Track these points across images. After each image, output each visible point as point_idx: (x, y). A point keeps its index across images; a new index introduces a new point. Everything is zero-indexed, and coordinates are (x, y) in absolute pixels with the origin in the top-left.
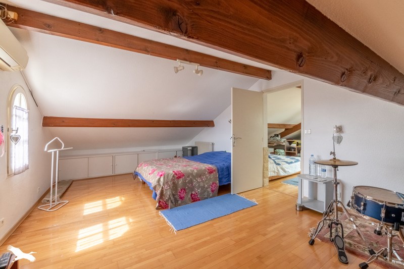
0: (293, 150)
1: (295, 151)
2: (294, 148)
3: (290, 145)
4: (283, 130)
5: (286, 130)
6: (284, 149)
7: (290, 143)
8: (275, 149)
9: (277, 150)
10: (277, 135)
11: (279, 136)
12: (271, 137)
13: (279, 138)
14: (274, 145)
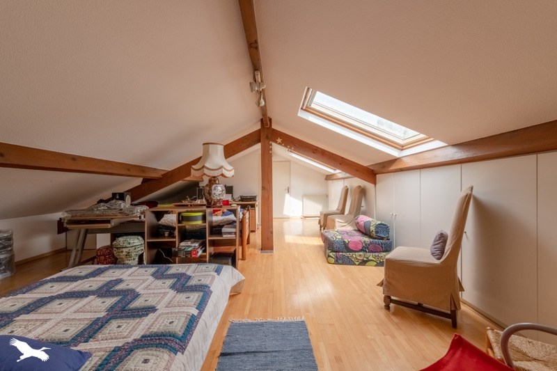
0: (167, 234)
1: (171, 235)
2: (170, 229)
3: (159, 219)
4: (138, 182)
5: (145, 181)
6: (142, 235)
7: (159, 215)
8: (114, 237)
9: (121, 240)
10: (121, 197)
11: (128, 198)
12: (101, 201)
13: (126, 204)
14: (109, 226)
